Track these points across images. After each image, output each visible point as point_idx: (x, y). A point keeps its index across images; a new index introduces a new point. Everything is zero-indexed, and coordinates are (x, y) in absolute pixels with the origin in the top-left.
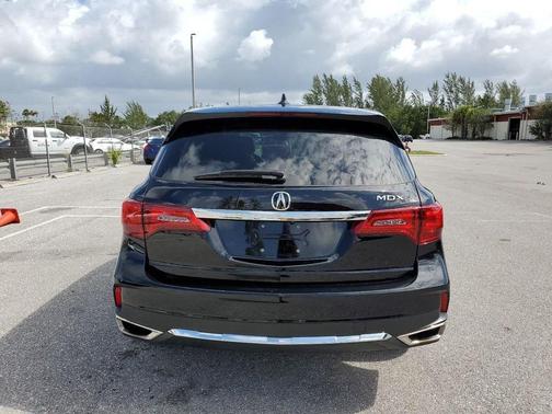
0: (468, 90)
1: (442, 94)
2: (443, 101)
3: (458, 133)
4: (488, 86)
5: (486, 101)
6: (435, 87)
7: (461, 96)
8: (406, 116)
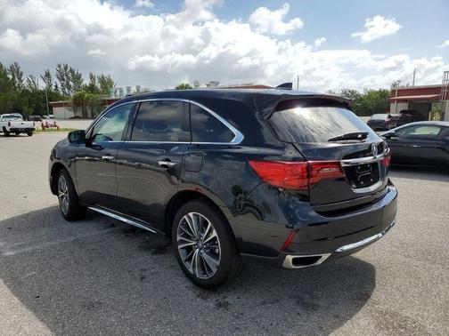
0: (77, 78)
1: (55, 81)
2: (56, 86)
3: (80, 114)
4: (92, 77)
5: (92, 88)
6: (48, 75)
7: (71, 83)
8: (26, 99)
